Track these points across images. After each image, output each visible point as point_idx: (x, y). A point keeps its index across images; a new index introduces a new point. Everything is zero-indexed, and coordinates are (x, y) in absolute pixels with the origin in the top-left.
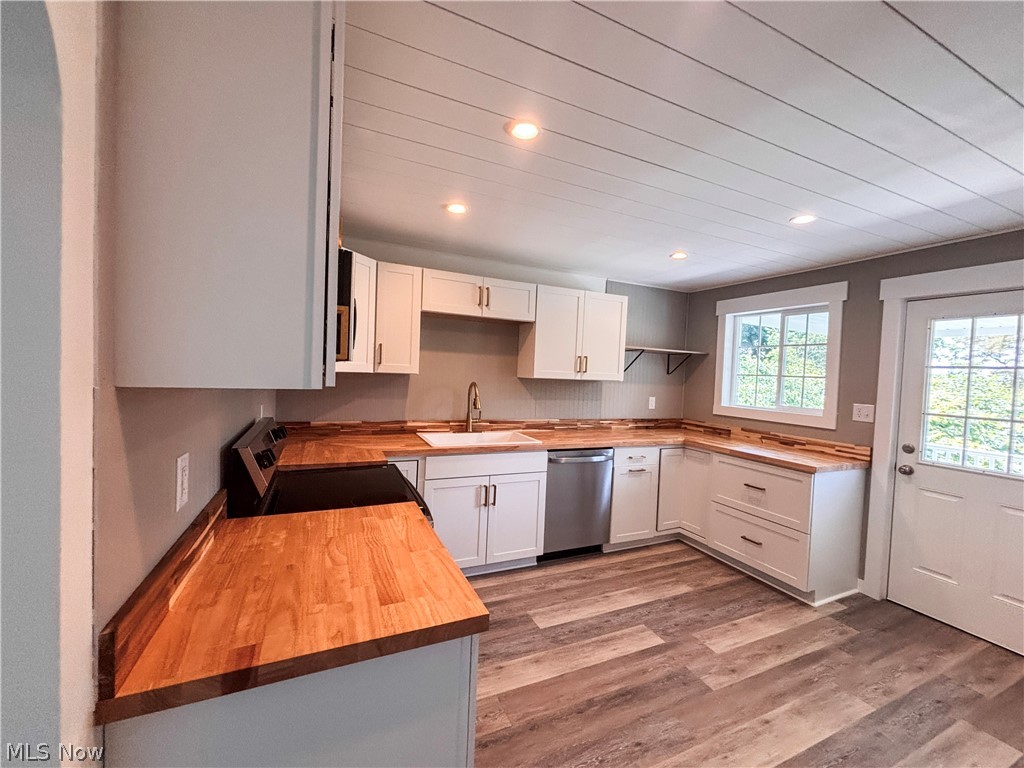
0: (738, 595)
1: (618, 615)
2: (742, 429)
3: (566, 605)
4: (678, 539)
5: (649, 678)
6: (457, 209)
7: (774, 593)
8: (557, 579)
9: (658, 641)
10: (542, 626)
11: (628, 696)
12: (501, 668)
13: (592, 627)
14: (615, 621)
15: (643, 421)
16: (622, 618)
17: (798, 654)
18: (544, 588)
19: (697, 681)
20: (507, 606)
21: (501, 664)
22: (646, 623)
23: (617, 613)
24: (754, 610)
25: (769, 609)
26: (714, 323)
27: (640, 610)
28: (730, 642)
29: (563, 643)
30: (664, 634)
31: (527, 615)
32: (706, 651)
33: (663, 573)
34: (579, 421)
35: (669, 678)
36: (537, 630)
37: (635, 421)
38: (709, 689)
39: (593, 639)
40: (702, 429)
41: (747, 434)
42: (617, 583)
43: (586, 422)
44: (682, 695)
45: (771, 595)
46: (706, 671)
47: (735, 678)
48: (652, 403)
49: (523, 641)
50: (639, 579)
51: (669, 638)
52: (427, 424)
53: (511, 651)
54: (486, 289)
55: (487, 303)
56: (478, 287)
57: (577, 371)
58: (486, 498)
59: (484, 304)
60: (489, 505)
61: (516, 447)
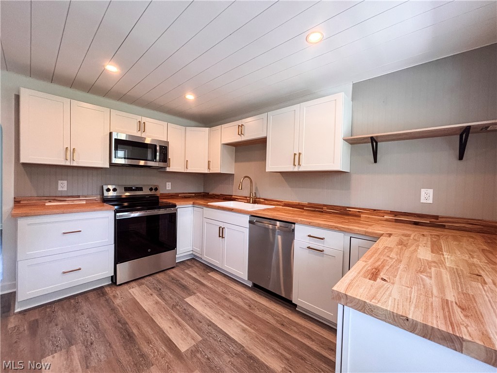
15: (406, 214)
34: (325, 206)
43: (332, 207)
48: (427, 196)
54: (242, 125)
55: (243, 133)
56: (239, 126)
57: (294, 165)
58: (221, 233)
59: (241, 134)
60: (223, 237)
61: (233, 209)
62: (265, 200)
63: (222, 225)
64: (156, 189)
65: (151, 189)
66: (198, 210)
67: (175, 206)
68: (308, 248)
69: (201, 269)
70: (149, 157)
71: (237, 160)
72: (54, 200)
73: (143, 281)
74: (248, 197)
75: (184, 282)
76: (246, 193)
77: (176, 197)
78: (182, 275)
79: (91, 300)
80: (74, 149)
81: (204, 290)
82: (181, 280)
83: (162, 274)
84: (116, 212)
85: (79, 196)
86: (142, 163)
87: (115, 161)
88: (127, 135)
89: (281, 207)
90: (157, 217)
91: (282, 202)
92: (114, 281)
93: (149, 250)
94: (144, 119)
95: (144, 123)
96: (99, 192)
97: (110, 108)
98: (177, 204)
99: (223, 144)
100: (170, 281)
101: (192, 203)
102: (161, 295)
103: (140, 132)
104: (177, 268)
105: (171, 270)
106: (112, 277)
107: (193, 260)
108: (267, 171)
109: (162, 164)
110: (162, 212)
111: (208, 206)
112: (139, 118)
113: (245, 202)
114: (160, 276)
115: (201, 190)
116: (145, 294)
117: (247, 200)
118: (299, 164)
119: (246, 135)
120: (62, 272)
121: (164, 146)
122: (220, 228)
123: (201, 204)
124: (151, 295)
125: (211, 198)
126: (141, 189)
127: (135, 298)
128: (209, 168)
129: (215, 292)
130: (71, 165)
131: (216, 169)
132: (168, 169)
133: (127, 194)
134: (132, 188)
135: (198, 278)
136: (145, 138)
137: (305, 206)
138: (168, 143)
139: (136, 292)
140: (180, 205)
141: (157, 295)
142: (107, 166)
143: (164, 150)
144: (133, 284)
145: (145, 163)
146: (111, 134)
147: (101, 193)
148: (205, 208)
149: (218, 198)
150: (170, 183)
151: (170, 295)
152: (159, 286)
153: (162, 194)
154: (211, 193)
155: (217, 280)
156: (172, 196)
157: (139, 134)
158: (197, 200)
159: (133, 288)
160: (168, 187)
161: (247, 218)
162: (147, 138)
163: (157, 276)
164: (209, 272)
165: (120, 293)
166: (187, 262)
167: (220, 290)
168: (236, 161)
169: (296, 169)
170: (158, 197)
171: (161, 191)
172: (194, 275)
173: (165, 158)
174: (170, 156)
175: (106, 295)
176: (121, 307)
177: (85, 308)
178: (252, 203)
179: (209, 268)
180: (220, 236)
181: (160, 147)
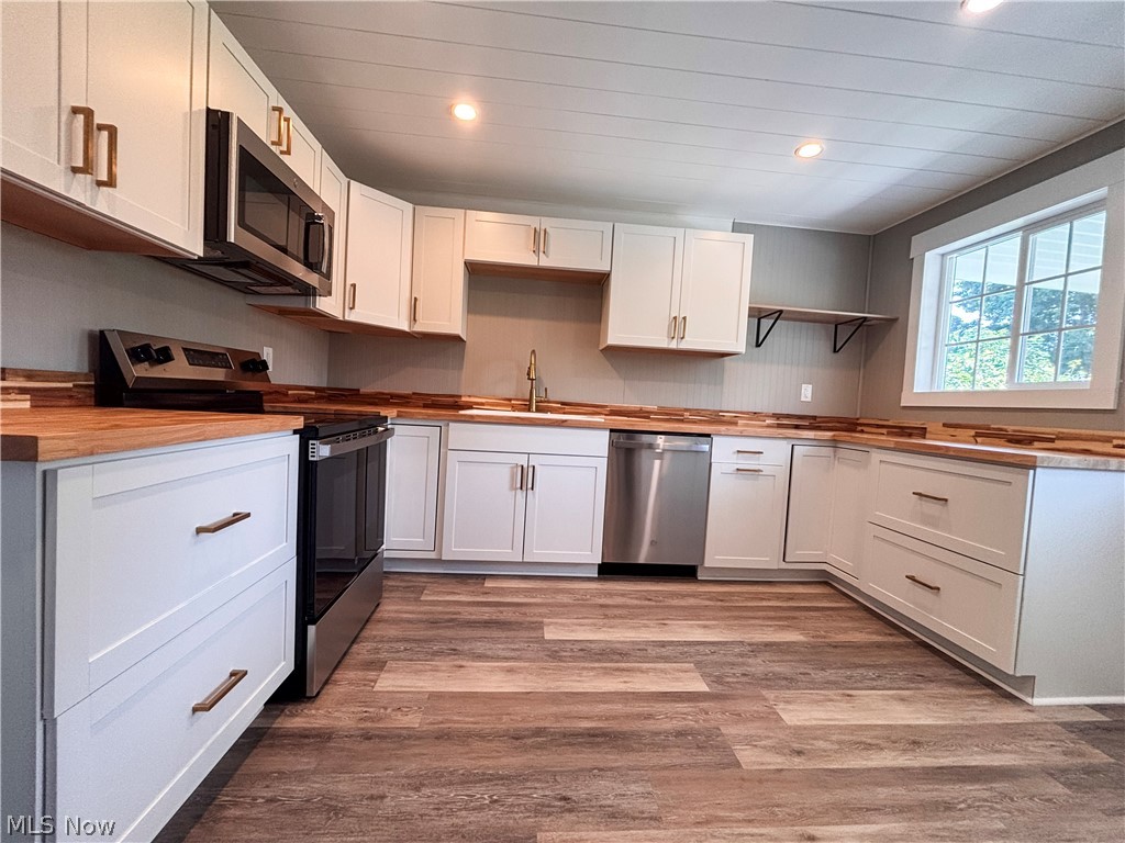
0: (885, 661)
1: (663, 646)
2: (944, 425)
3: (601, 622)
4: (825, 579)
5: (651, 725)
6: (466, 112)
7: (957, 671)
8: (610, 595)
9: (703, 687)
10: (548, 636)
11: (595, 738)
12: (461, 667)
13: (614, 652)
14: (652, 652)
15: (788, 416)
16: (664, 651)
17: (947, 761)
18: (587, 600)
19: (725, 749)
20: (523, 610)
21: (464, 663)
22: (697, 664)
23: (663, 644)
24: (902, 684)
25: (933, 689)
26: (906, 270)
27: (701, 648)
28: (823, 715)
29: (561, 659)
30: (719, 680)
31: (542, 622)
32: (772, 717)
33: (772, 614)
34: (686, 410)
35: (680, 734)
36: (541, 640)
37: (777, 416)
38: (738, 765)
39: (605, 665)
40: (884, 431)
41: (951, 431)
42: (692, 613)
43: (697, 412)
44: (685, 760)
45: (948, 673)
46: (750, 741)
47: (798, 763)
48: (807, 392)
49: (513, 646)
50: (728, 614)
51: (720, 687)
52: (483, 401)
53: (489, 653)
54: (545, 230)
55: (545, 249)
56: (534, 229)
59: (541, 250)
77: (283, 397)
95: (287, 120)
99: (466, 261)
112: (273, 94)
115: (324, 382)
118: (683, 338)
128: (414, 318)
138: (332, 213)
149: (406, 404)
150: (271, 351)
156: (275, 393)
178: (536, 412)
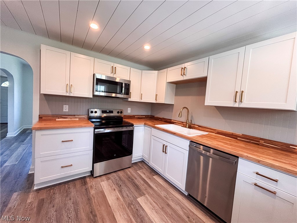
31: (145, 195)
36: (135, 198)
53: (123, 192)
54: (185, 68)
55: (185, 74)
56: (182, 68)
57: (235, 101)
58: (165, 149)
59: (183, 74)
60: (166, 153)
61: (175, 133)
62: (199, 126)
63: (166, 144)
64: (121, 112)
65: (118, 112)
66: (148, 129)
67: (132, 125)
68: (255, 185)
69: (148, 171)
70: (118, 91)
71: (177, 94)
72: (61, 117)
73: (110, 176)
74: (185, 123)
75: (136, 181)
76: (183, 119)
77: (133, 118)
78: (136, 175)
79: (77, 187)
80: (71, 85)
81: (151, 192)
82: (134, 179)
83: (122, 172)
84: (95, 128)
85: (75, 115)
86: (114, 95)
87: (96, 93)
88: (106, 76)
89: (214, 134)
90: (121, 133)
91: (216, 130)
92: (92, 174)
93: (115, 155)
94: (116, 65)
95: (115, 67)
96: (86, 113)
97: (95, 57)
98: (134, 123)
99: (168, 83)
100: (127, 179)
101: (144, 123)
102: (120, 192)
103: (112, 74)
104: (132, 167)
105: (128, 169)
106: (91, 171)
107: (143, 163)
108: (205, 105)
109: (125, 96)
110: (124, 129)
111: (155, 128)
112: (112, 64)
113: (182, 126)
114: (121, 173)
115: (149, 114)
116: (110, 188)
117: (184, 125)
118: (241, 102)
119: (187, 75)
120: (61, 166)
121: (127, 84)
122: (164, 145)
123: (150, 125)
124: (115, 190)
125: (156, 120)
126: (112, 112)
127: (104, 191)
128: (156, 100)
129: (159, 196)
130: (70, 95)
131: (162, 100)
132: (129, 100)
133: (105, 115)
134: (106, 111)
135: (146, 179)
136: (116, 78)
137: (239, 137)
138: (130, 81)
139: (105, 185)
140: (137, 124)
141: (118, 191)
142: (91, 96)
143: (128, 86)
144: (104, 178)
145: (115, 95)
146: (94, 75)
147: (88, 114)
148: (152, 129)
149: (161, 121)
150: (130, 108)
151: (127, 192)
152: (120, 183)
153: (125, 115)
154: (156, 116)
155: (160, 184)
156: (131, 117)
157: (112, 75)
158: (147, 121)
159: (103, 181)
160: (129, 111)
161: (188, 143)
162: (117, 78)
163: (119, 173)
164: (154, 176)
165: (95, 184)
166: (139, 163)
167: (163, 194)
168: (175, 95)
169: (237, 105)
170: (122, 117)
171: (125, 113)
172: (143, 176)
173: (128, 92)
174: (131, 91)
175: (86, 185)
176: (94, 198)
177: (73, 194)
178: (188, 128)
179: (154, 172)
180: (163, 152)
181: (125, 84)
